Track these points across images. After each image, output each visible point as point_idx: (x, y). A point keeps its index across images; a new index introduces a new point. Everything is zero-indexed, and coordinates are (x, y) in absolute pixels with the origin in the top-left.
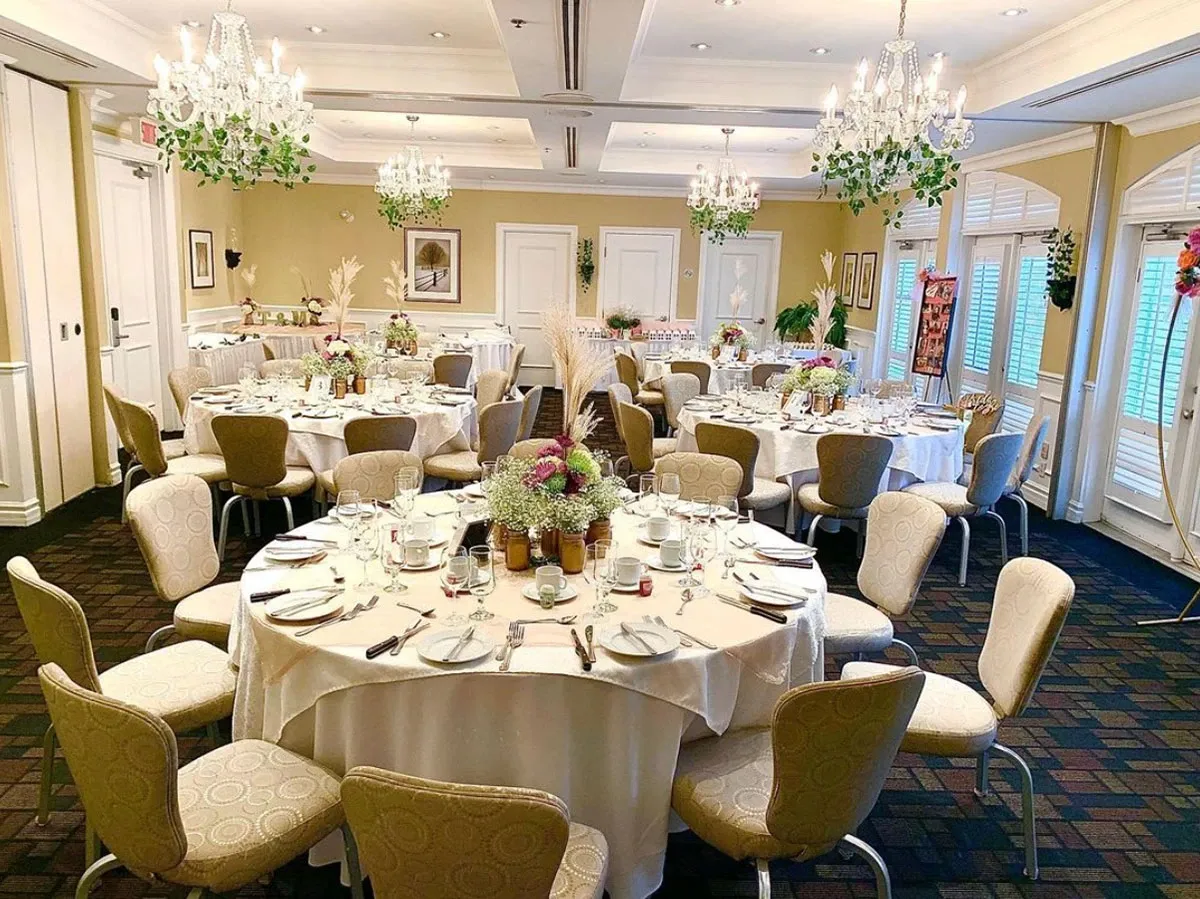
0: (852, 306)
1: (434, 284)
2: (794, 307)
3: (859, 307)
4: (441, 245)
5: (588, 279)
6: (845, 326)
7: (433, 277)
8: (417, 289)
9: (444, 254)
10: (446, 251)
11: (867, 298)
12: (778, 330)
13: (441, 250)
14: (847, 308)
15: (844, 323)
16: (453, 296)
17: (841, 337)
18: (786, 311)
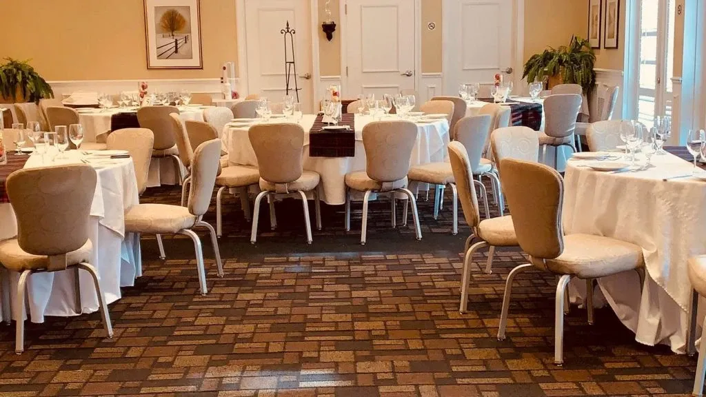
0: (599, 48)
1: (176, 52)
2: (541, 53)
3: (605, 48)
4: (181, 12)
5: (329, 37)
6: (594, 69)
7: (174, 44)
8: (159, 56)
9: (184, 21)
10: (185, 17)
11: (613, 37)
12: (526, 77)
13: (181, 17)
14: (595, 51)
15: (592, 65)
16: (195, 62)
17: (591, 80)
18: (533, 58)
